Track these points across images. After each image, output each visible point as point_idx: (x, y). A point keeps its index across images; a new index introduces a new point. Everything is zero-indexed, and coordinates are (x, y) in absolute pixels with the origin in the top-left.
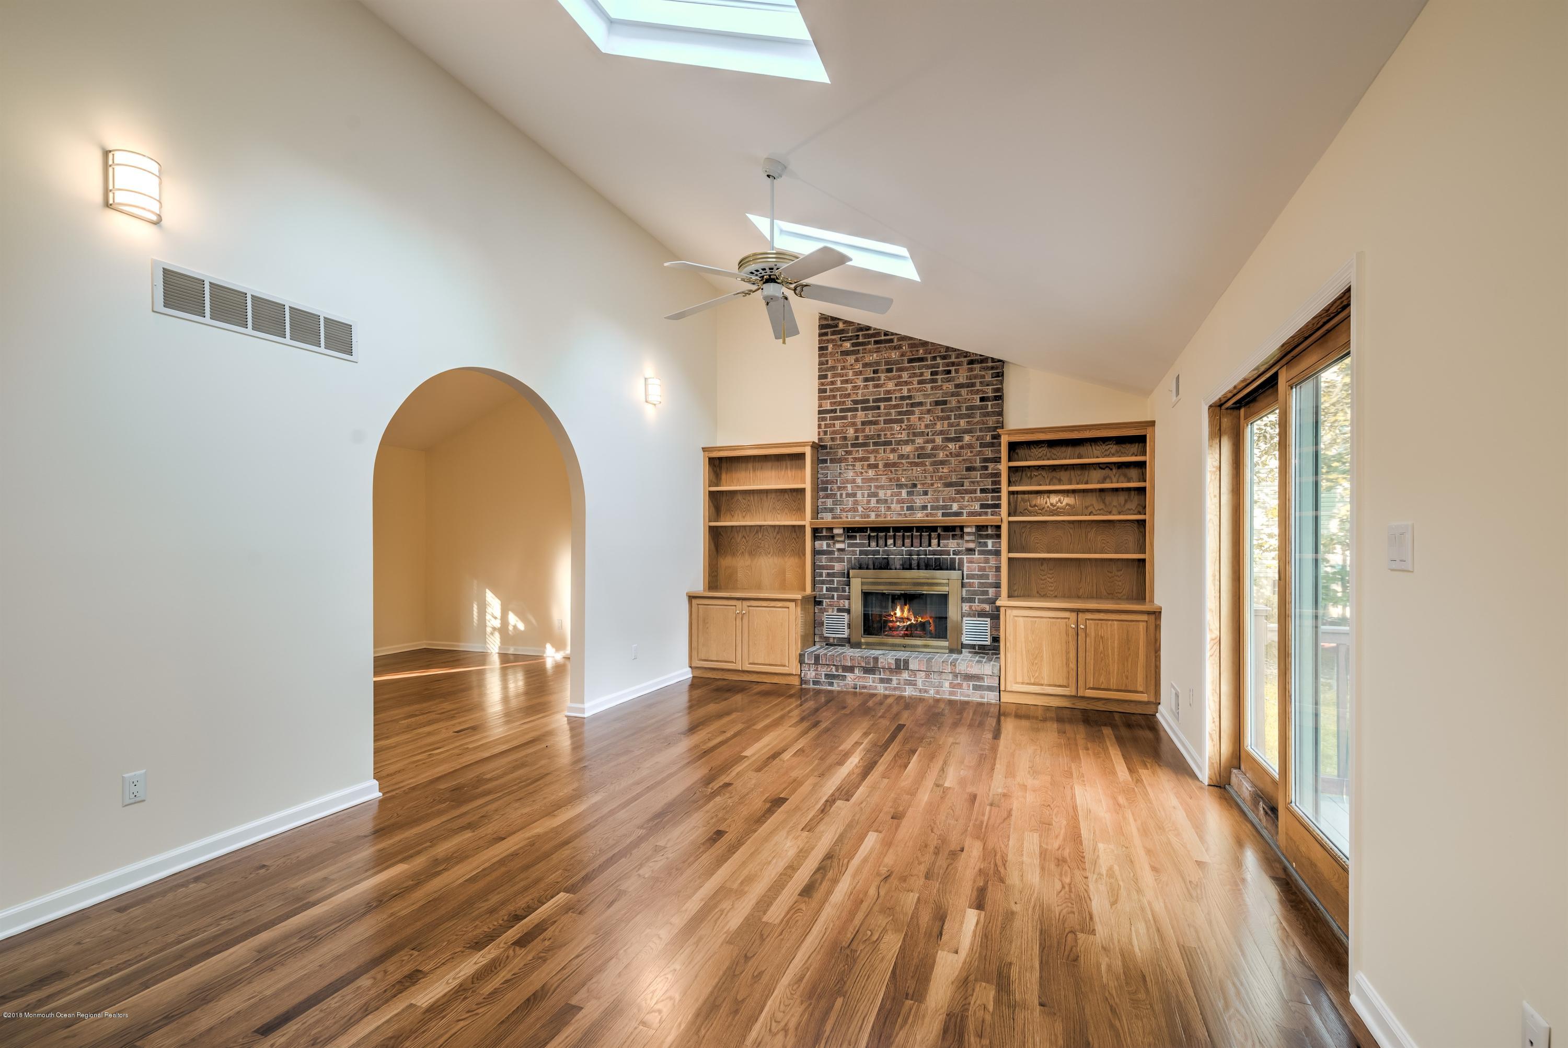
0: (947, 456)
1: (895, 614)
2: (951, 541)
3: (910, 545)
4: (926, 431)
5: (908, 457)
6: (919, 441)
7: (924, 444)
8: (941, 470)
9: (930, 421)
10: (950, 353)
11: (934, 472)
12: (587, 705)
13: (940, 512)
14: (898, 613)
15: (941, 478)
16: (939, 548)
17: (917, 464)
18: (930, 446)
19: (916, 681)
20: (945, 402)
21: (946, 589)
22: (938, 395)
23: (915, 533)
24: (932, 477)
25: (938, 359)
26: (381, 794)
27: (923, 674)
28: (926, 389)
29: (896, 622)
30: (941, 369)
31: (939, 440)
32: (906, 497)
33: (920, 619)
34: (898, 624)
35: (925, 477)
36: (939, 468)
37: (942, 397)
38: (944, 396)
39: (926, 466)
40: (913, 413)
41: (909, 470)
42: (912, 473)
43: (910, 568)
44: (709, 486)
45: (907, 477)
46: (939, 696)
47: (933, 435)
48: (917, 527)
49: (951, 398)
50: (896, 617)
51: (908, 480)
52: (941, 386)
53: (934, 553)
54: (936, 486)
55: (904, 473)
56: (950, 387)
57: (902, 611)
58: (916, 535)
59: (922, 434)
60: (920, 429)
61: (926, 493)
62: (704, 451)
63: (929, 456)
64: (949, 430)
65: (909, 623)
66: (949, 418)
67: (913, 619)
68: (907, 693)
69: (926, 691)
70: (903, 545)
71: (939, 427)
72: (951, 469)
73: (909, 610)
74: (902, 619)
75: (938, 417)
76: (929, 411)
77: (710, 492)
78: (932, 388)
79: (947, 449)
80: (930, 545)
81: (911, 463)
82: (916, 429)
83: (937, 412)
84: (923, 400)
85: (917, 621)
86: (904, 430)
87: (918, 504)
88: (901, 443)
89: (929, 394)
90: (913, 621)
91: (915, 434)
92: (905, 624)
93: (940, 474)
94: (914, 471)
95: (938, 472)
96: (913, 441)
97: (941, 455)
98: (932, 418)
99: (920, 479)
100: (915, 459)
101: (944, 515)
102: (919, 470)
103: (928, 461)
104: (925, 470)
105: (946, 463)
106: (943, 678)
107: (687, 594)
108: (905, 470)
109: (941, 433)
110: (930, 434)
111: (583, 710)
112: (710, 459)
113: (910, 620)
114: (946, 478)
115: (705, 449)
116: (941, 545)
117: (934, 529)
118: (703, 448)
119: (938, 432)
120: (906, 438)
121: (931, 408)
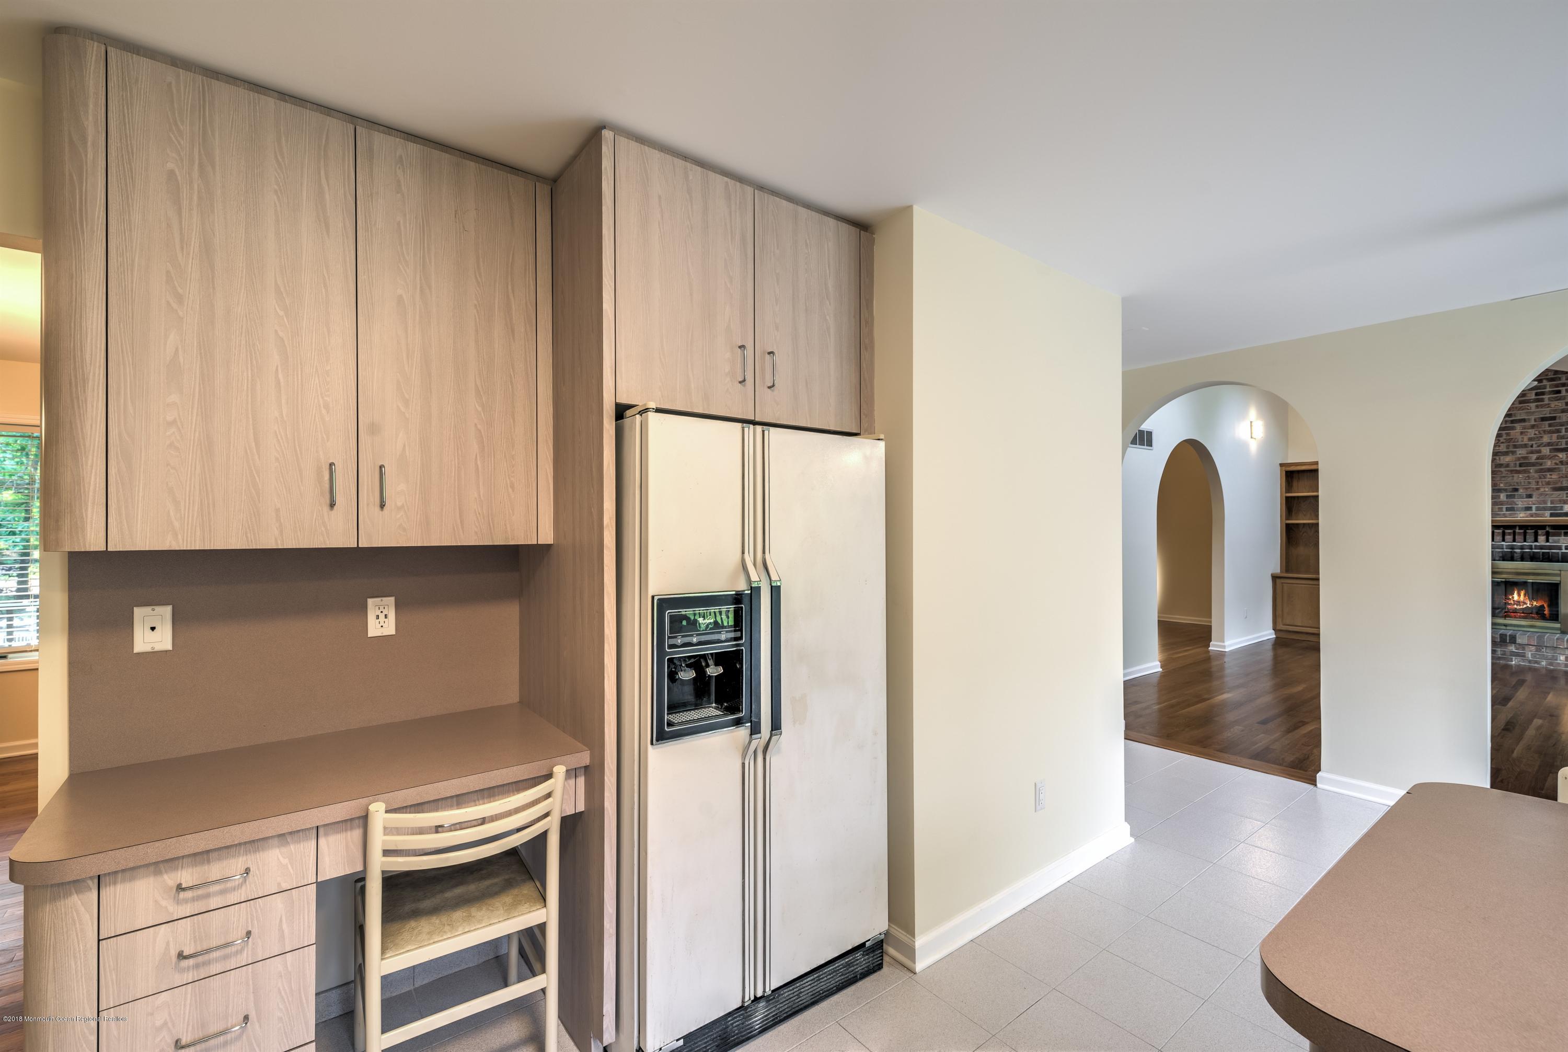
0: (1556, 464)
1: (1513, 597)
2: (1563, 537)
3: (1511, 540)
4: (1530, 443)
5: (1507, 466)
6: (1521, 452)
7: (1527, 454)
8: (1549, 476)
9: (1535, 434)
10: (1560, 376)
11: (1540, 478)
12: (1227, 643)
13: (1548, 513)
14: (1516, 597)
15: (1548, 483)
16: (1548, 544)
17: (1518, 472)
18: (1534, 456)
19: (1525, 653)
20: (1554, 418)
21: (1558, 579)
22: (1545, 412)
23: (1517, 531)
24: (1538, 482)
25: (1544, 381)
26: (1161, 670)
27: (1534, 648)
28: (1529, 408)
29: (1514, 605)
30: (1548, 389)
31: (1546, 451)
32: (1505, 500)
33: (1535, 603)
34: (1515, 606)
35: (1529, 483)
36: (1546, 475)
37: (1550, 414)
38: (1552, 412)
39: (1530, 473)
40: (1513, 428)
41: (1509, 477)
42: (1513, 479)
43: (1512, 559)
44: (1286, 492)
45: (1507, 483)
46: (1552, 667)
47: (1539, 446)
48: (1519, 526)
49: (1561, 414)
50: (1513, 601)
51: (1508, 485)
52: (1549, 404)
53: (1541, 547)
54: (1542, 490)
55: (1503, 479)
56: (1560, 404)
57: (1519, 595)
58: (1518, 532)
59: (1525, 446)
60: (1522, 441)
61: (1530, 496)
62: (1280, 466)
63: (1533, 465)
64: (1559, 441)
65: (1525, 606)
66: (1558, 431)
67: (1529, 602)
68: (1514, 663)
69: (1536, 662)
70: (1503, 540)
71: (1546, 439)
72: (1561, 475)
73: (1525, 595)
74: (1518, 603)
75: (1544, 431)
76: (1533, 427)
77: (1287, 498)
78: (1537, 407)
79: (1557, 458)
80: (1536, 540)
81: (1512, 471)
82: (1518, 442)
83: (1543, 427)
84: (1526, 417)
85: (1532, 605)
86: (1502, 443)
87: (1519, 506)
88: (1499, 454)
89: (1534, 412)
90: (1528, 605)
91: (1515, 447)
92: (1522, 607)
93: (1547, 480)
94: (1515, 478)
95: (1545, 478)
96: (1513, 453)
97: (1549, 464)
98: (1537, 432)
99: (1523, 484)
100: (1516, 467)
101: (1552, 515)
102: (1521, 476)
103: (1532, 470)
104: (1528, 477)
105: (1556, 470)
106: (1558, 652)
107: (1272, 575)
108: (1504, 477)
109: (1549, 444)
110: (1534, 446)
111: (1224, 647)
112: (1287, 472)
113: (1526, 604)
114: (1555, 483)
115: (1281, 465)
116: (1550, 541)
117: (1543, 527)
118: (1280, 464)
119: (1545, 443)
120: (1505, 450)
121: (1535, 423)
